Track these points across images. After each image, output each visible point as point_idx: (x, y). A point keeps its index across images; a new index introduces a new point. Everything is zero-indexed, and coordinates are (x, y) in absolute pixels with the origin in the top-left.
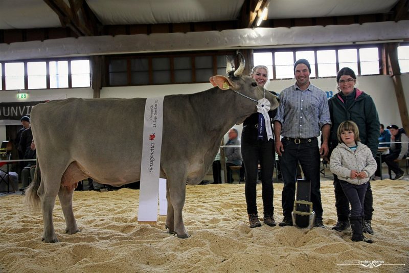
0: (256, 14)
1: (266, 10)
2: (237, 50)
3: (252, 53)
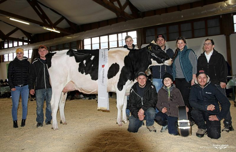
2: (221, 15)
3: (232, 15)
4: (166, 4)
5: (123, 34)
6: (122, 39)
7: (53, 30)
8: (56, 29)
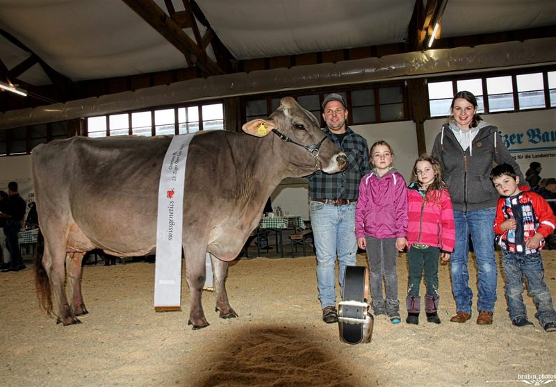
0: (425, 32)
1: (437, 26)
2: (405, 80)
3: (426, 82)
4: (298, 47)
5: (189, 108)
6: (187, 119)
7: (9, 86)
8: (18, 85)
